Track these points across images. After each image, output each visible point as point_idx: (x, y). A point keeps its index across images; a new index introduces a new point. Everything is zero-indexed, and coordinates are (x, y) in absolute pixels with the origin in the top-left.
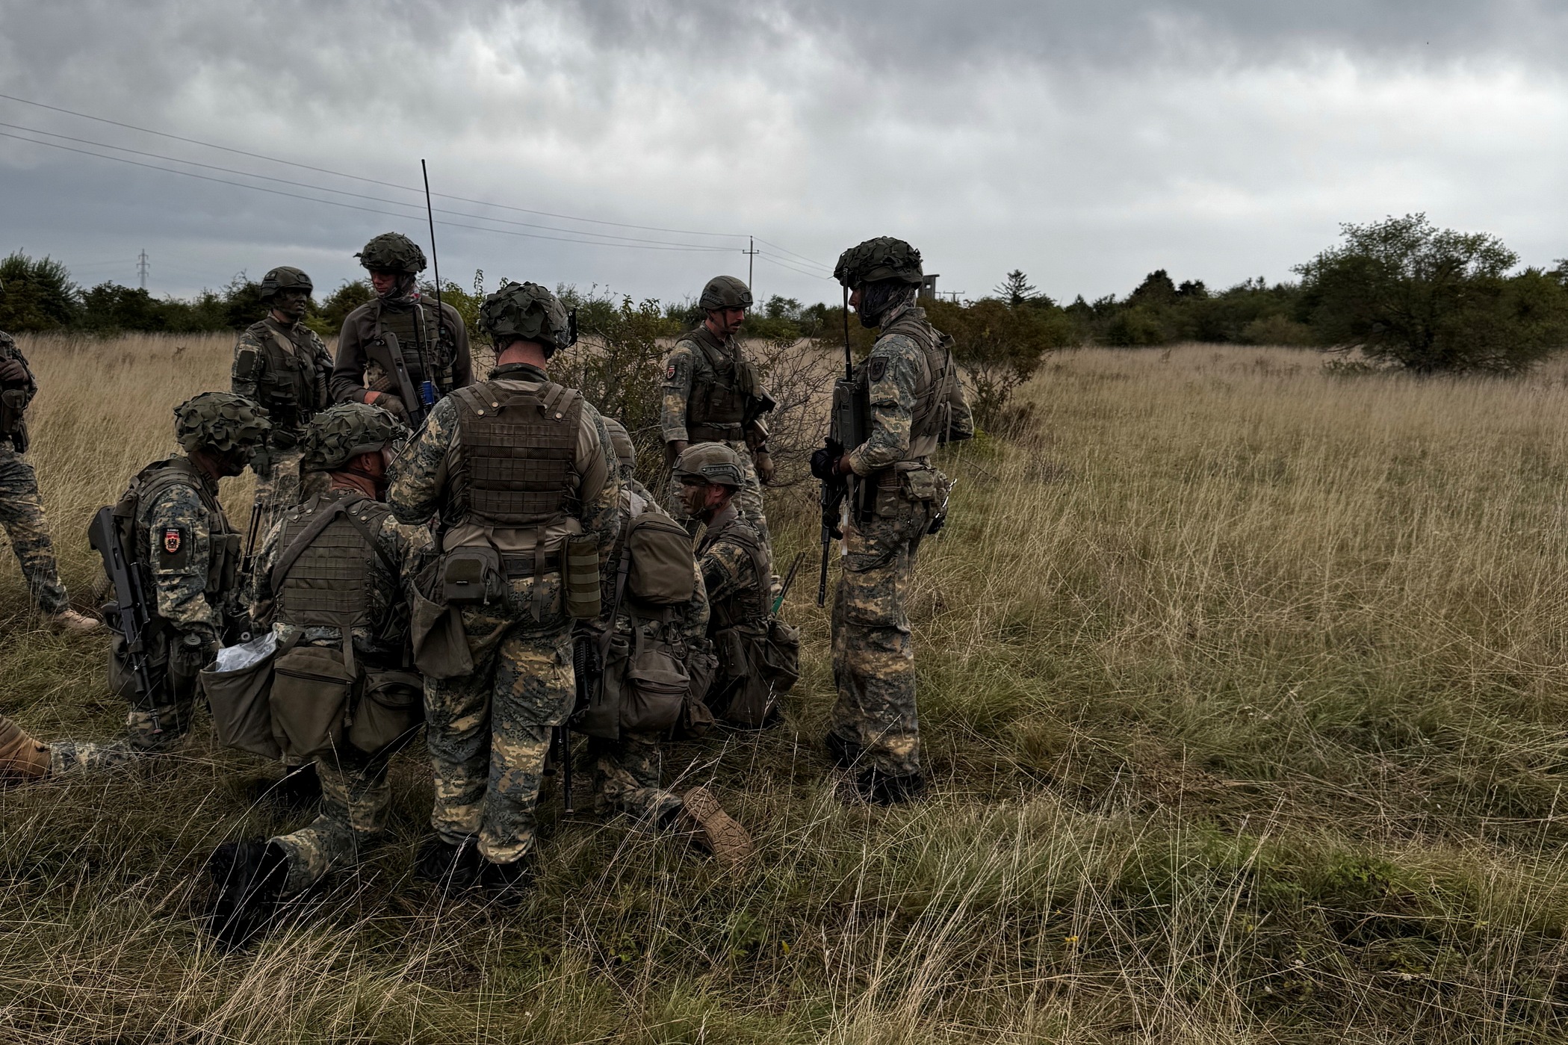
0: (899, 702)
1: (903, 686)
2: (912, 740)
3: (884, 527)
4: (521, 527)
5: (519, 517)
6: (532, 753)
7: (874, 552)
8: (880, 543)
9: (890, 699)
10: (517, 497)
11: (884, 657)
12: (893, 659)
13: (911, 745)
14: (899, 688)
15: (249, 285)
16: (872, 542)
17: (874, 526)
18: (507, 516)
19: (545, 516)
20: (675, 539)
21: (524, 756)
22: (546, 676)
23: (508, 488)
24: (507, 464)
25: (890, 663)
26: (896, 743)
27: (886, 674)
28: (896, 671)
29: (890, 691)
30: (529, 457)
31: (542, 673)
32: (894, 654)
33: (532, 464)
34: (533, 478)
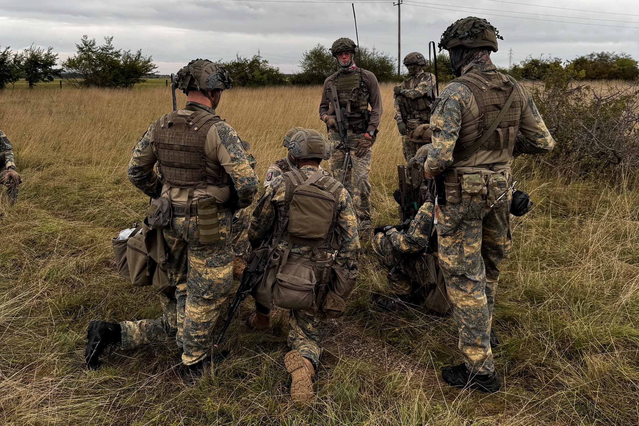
0: (471, 326)
1: (472, 316)
2: (483, 352)
3: (452, 209)
4: (182, 188)
5: (180, 182)
6: (196, 311)
7: (448, 224)
8: (452, 219)
9: (465, 322)
10: (178, 171)
11: (461, 294)
12: (465, 297)
13: (481, 356)
14: (470, 317)
15: (533, 61)
16: (447, 218)
17: (447, 208)
18: (175, 181)
19: (193, 183)
20: (318, 202)
21: (192, 312)
22: (202, 271)
23: (173, 166)
24: (171, 153)
25: (464, 299)
26: (471, 352)
27: (462, 305)
28: (468, 305)
29: (465, 317)
30: (181, 150)
31: (200, 269)
32: (466, 294)
33: (182, 154)
34: (183, 162)
